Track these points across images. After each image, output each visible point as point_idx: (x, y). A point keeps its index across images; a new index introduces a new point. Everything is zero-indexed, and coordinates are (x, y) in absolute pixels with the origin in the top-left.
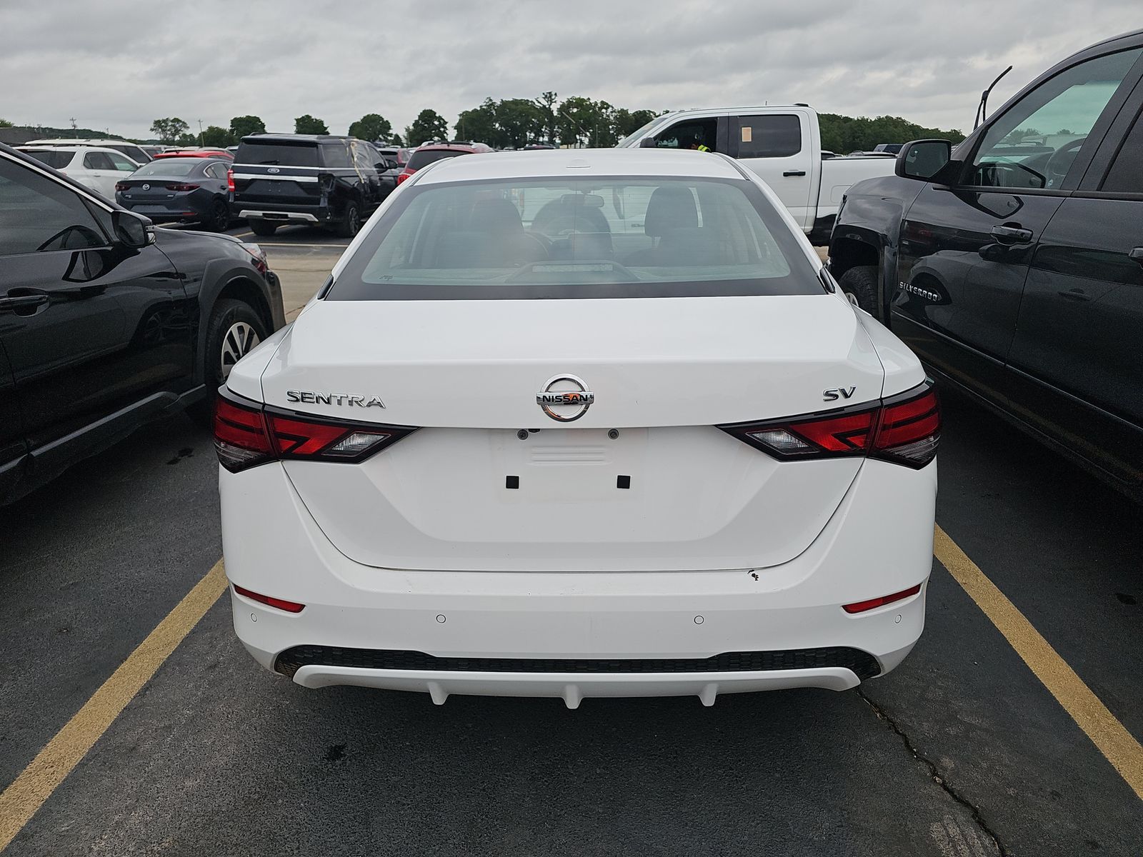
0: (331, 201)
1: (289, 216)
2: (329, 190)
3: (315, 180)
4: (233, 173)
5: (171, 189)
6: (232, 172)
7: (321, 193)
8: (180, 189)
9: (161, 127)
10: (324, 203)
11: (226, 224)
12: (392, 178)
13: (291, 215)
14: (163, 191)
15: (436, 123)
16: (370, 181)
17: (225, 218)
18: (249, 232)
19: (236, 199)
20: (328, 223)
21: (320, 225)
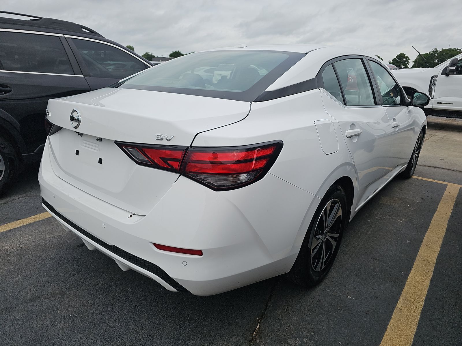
15: (404, 59)
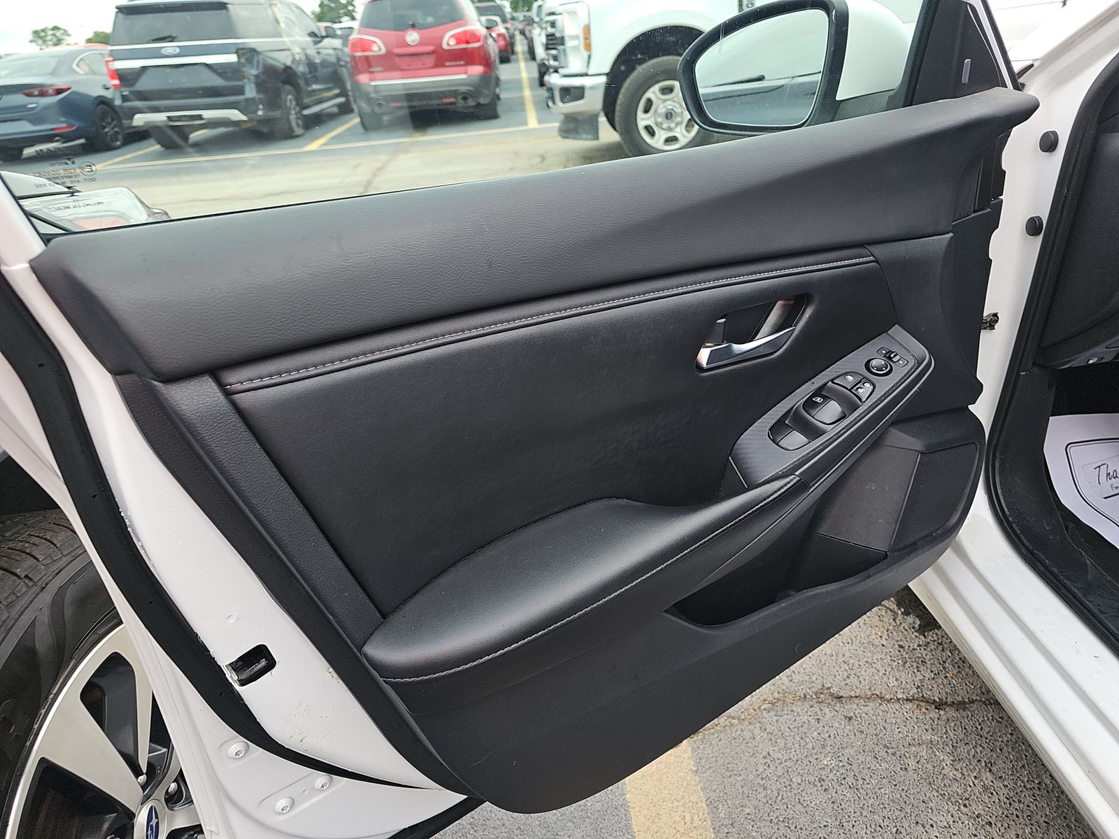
0: (260, 86)
1: (204, 116)
2: (254, 72)
3: (232, 58)
4: (114, 60)
5: (30, 95)
6: (111, 59)
7: (244, 77)
8: (43, 94)
9: (41, 38)
10: (251, 92)
11: (120, 137)
12: (331, 52)
13: (207, 114)
14: (19, 99)
16: (307, 56)
17: (116, 129)
18: (153, 145)
19: (124, 99)
20: (262, 121)
21: (248, 125)
